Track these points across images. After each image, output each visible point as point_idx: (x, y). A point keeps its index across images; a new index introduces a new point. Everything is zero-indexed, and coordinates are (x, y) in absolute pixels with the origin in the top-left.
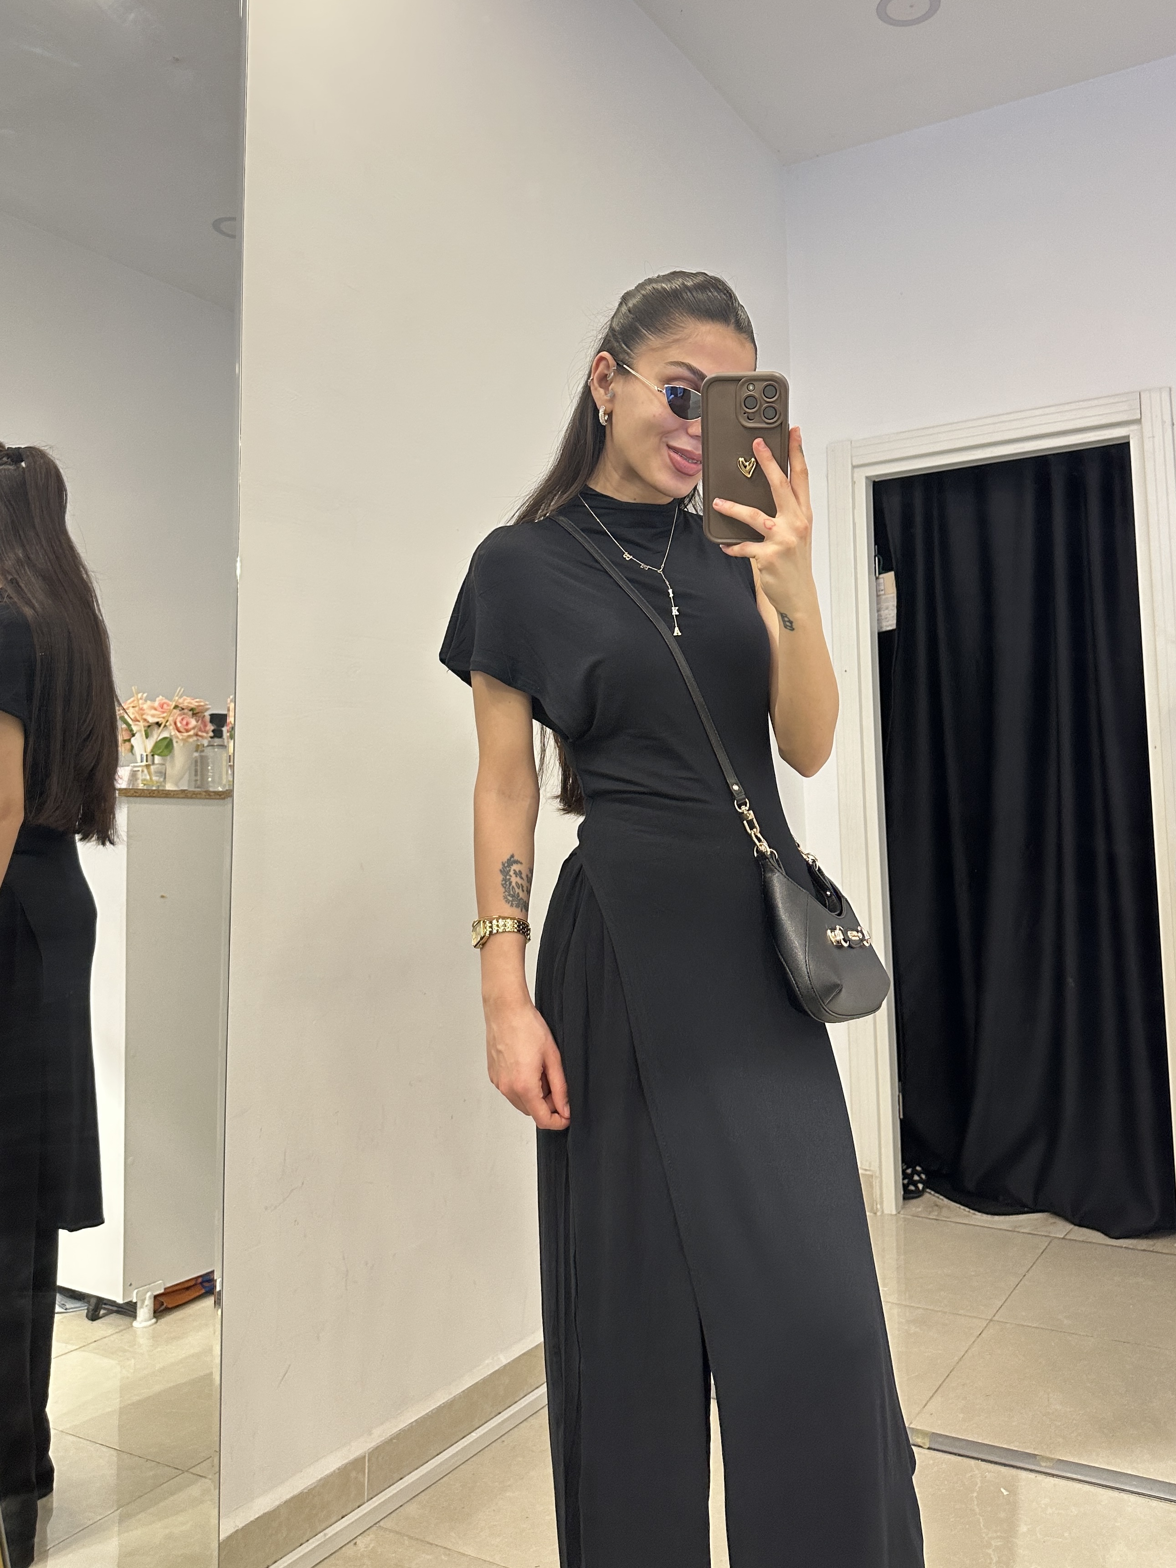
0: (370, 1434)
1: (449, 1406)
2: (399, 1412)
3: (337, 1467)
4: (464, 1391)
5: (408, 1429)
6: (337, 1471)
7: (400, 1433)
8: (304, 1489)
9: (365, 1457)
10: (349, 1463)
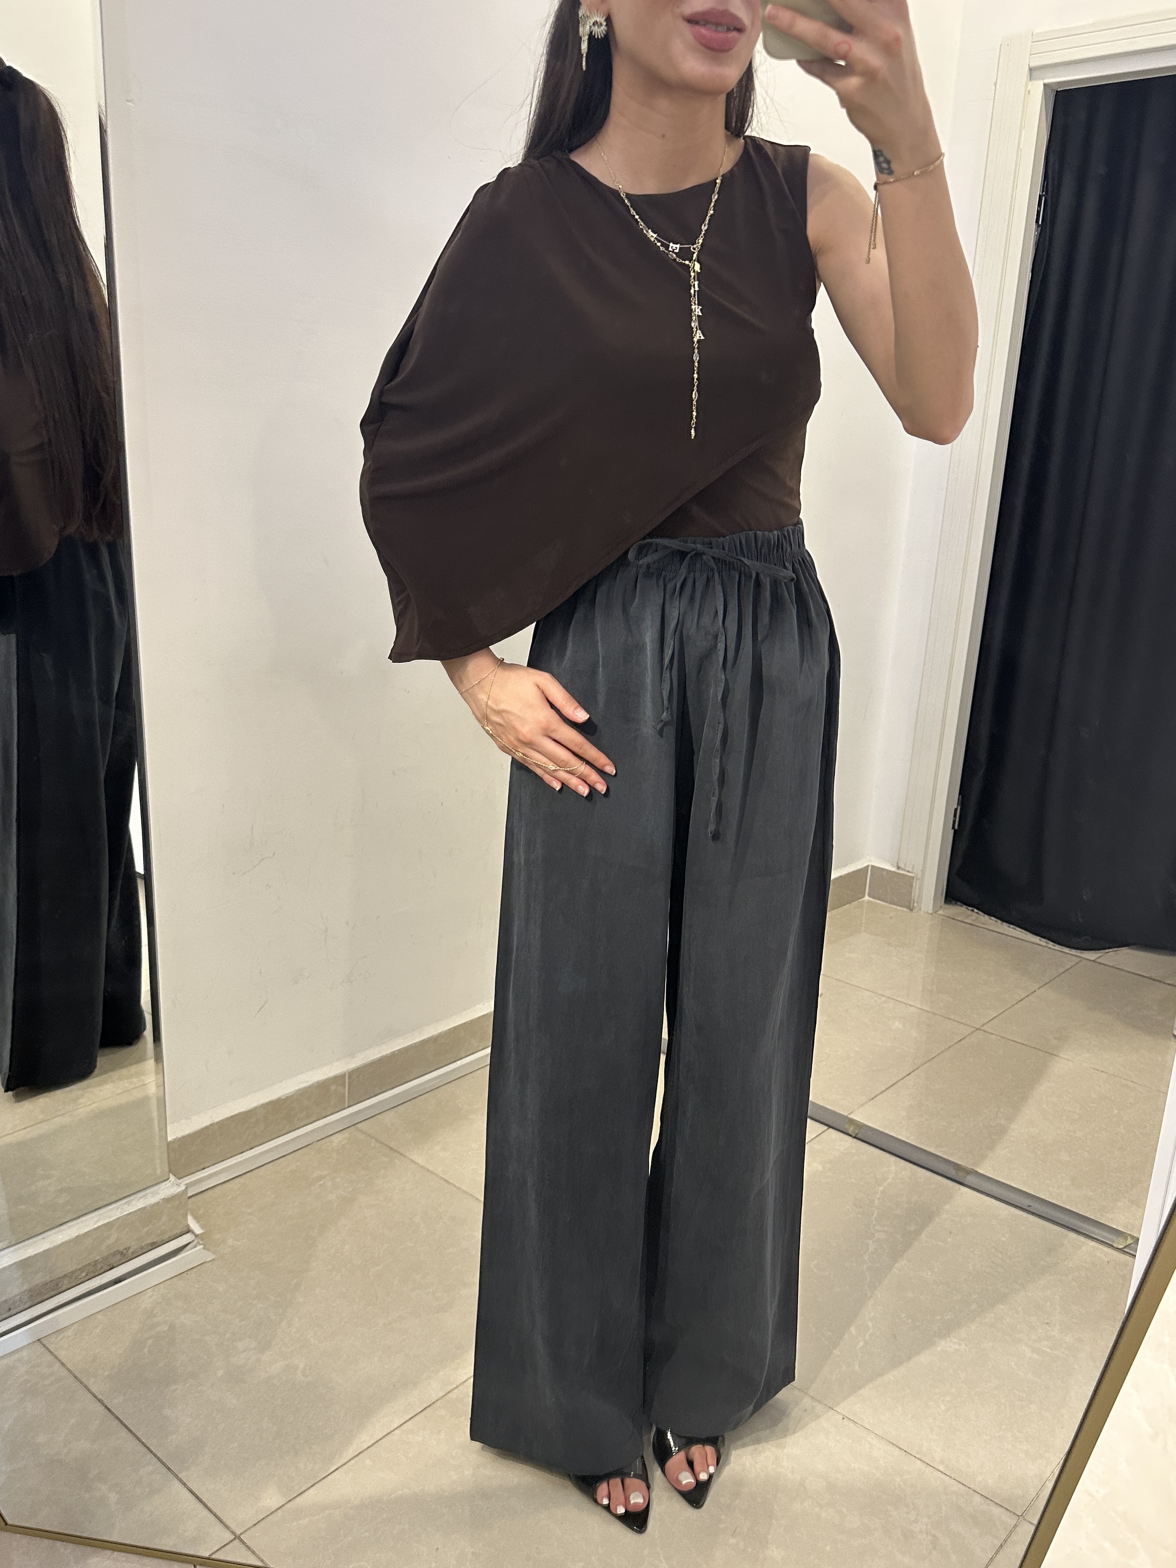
0: (353, 1058)
4: (450, 1029)
6: (315, 1084)
8: (282, 1096)
9: (344, 1075)
10: (330, 1079)
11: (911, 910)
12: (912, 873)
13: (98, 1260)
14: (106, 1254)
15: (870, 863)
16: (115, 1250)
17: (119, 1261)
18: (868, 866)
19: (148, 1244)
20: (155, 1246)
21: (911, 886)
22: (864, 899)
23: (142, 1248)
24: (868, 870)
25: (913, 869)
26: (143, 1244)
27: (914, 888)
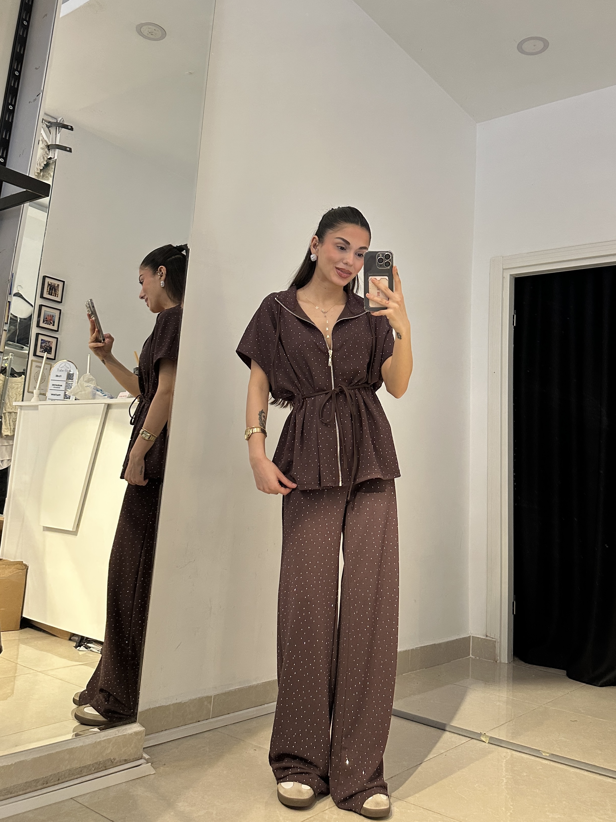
3: (199, 696)
5: (234, 691)
6: (198, 698)
7: (230, 692)
9: (212, 697)
10: (205, 697)
11: (496, 662)
12: (494, 639)
13: (101, 761)
14: (104, 759)
15: (471, 635)
16: (109, 758)
17: (110, 765)
18: (470, 636)
19: (123, 760)
20: (126, 762)
21: (495, 647)
22: (469, 657)
23: (120, 762)
24: (470, 638)
25: (495, 636)
26: (121, 759)
27: (496, 648)
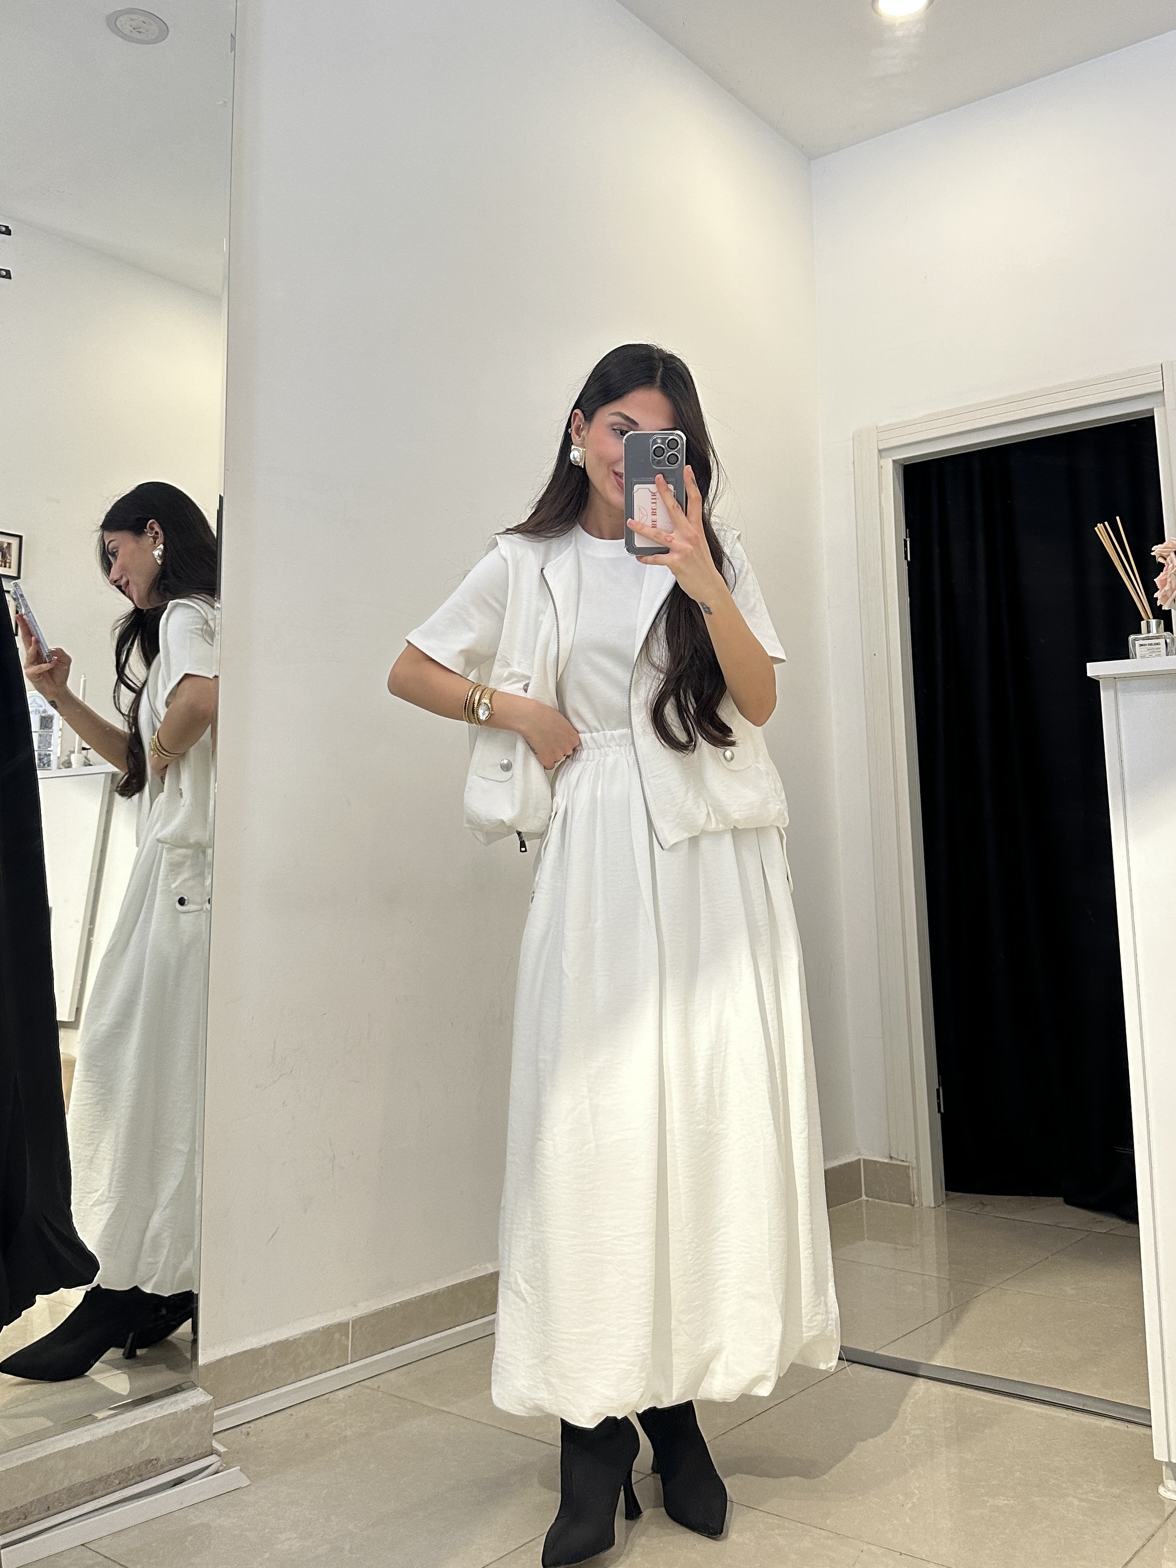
0: (356, 1306)
1: (433, 1297)
2: (384, 1293)
3: (322, 1326)
4: (448, 1287)
5: (392, 1309)
6: (321, 1329)
7: (383, 1311)
8: (290, 1337)
9: (348, 1323)
10: (334, 1325)
11: (913, 1205)
12: (906, 1162)
15: (861, 1157)
16: (147, 1458)
17: (150, 1472)
19: (175, 1460)
20: (181, 1463)
21: (908, 1177)
22: (861, 1199)
23: (168, 1462)
24: (861, 1164)
25: (906, 1157)
26: (173, 1457)
27: (911, 1179)
